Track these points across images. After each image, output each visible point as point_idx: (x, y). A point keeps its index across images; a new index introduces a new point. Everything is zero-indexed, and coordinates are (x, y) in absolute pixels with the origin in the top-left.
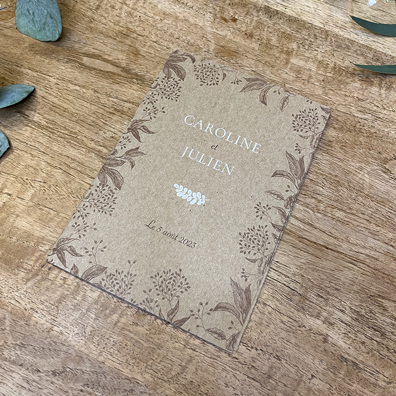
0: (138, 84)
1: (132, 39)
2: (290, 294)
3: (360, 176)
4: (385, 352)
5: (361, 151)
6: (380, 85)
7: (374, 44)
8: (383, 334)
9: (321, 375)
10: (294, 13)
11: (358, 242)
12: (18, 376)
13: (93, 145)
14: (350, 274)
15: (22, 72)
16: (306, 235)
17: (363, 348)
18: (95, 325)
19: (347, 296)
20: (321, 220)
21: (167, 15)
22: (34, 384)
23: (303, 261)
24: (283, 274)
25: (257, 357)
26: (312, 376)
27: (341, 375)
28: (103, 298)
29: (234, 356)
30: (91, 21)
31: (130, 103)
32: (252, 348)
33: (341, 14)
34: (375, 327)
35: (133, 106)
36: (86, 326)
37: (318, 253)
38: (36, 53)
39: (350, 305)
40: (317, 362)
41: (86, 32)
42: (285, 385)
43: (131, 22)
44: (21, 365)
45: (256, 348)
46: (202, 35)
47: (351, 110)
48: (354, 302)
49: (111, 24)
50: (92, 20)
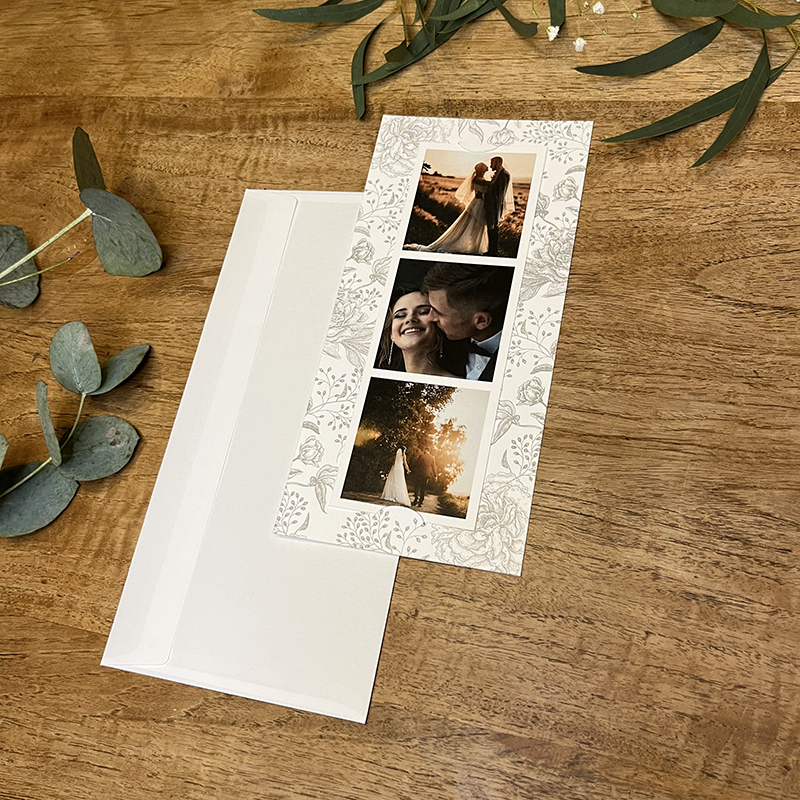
2: (585, 523)
3: (656, 311)
4: (755, 568)
5: (649, 272)
6: (657, 158)
7: (632, 93)
8: (746, 543)
9: (660, 628)
10: (492, 94)
11: (675, 414)
12: (233, 740)
14: (673, 467)
15: (128, 329)
16: (588, 429)
17: (718, 572)
19: (676, 500)
20: (607, 399)
21: (303, 171)
22: (256, 743)
23: (592, 469)
24: (567, 497)
25: (557, 628)
26: (647, 633)
27: (692, 621)
29: (522, 635)
32: (546, 616)
33: (566, 67)
37: (615, 450)
38: (138, 296)
40: (649, 611)
41: (197, 241)
42: (608, 657)
44: (233, 724)
47: (618, 212)
50: (201, 220)
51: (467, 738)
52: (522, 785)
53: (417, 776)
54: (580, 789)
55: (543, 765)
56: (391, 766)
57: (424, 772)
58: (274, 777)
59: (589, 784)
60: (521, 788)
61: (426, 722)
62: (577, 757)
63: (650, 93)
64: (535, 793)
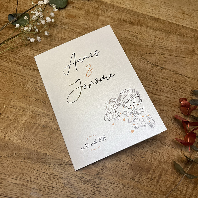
51: (68, 165)
52: (82, 179)
53: (51, 175)
54: (98, 182)
55: (89, 174)
56: (44, 172)
57: (53, 174)
58: (4, 173)
59: (101, 180)
60: (82, 180)
61: (56, 160)
62: (99, 173)
63: (138, 10)
64: (85, 182)
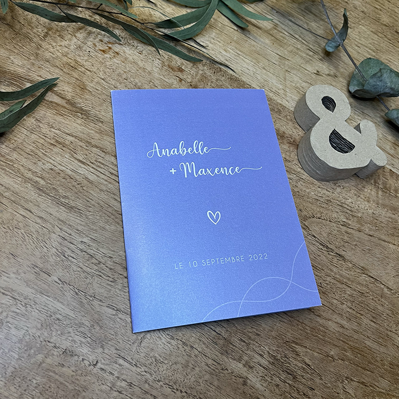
0: (82, 118)
1: (80, 72)
13: (30, 175)
18: (17, 366)
28: (28, 337)
30: (38, 47)
31: (73, 136)
34: (288, 371)
35: (76, 140)
36: (7, 366)
39: (268, 350)
43: (79, 56)
45: (181, 390)
46: (149, 79)
48: (272, 347)
49: (59, 54)
